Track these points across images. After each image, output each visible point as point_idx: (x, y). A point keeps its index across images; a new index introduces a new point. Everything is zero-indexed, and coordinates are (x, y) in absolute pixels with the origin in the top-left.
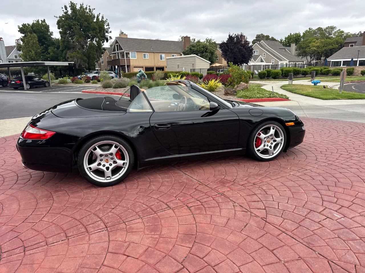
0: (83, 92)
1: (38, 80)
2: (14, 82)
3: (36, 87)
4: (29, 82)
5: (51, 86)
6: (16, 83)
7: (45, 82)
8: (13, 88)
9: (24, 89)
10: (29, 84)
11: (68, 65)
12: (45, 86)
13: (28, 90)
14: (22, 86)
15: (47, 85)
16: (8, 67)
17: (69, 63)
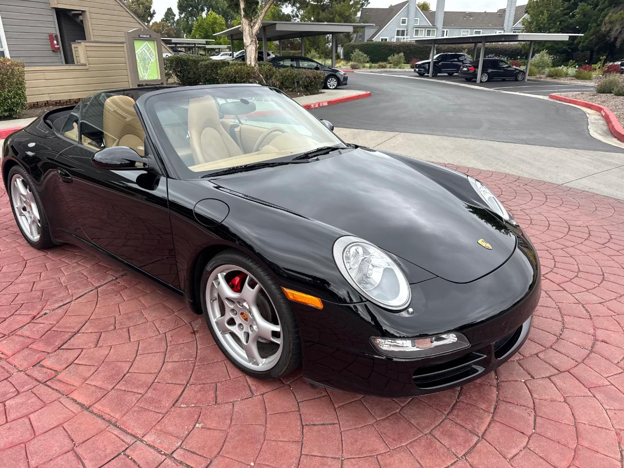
0: (551, 97)
1: (507, 67)
2: (465, 69)
3: (504, 80)
4: (490, 71)
5: (526, 80)
6: (468, 70)
7: (518, 73)
8: (464, 79)
9: (475, 81)
10: (488, 74)
11: (567, 39)
12: (517, 80)
13: (482, 83)
14: (475, 76)
15: (520, 77)
16: (476, 43)
17: (570, 36)
